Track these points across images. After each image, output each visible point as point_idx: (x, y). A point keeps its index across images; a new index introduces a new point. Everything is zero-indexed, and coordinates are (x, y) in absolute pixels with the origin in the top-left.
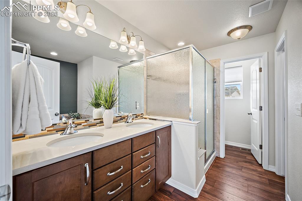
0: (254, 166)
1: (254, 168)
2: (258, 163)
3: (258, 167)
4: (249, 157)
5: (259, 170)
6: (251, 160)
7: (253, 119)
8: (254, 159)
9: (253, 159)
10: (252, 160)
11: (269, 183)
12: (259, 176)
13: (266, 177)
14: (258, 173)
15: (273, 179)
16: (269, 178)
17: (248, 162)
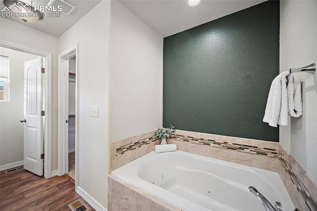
0: (35, 182)
1: (37, 185)
2: (39, 176)
3: (40, 181)
4: (25, 176)
5: (44, 182)
6: (28, 178)
7: (28, 126)
8: (32, 175)
9: (30, 175)
10: (30, 177)
11: (59, 188)
12: (47, 189)
13: (54, 185)
14: (44, 186)
15: (60, 183)
16: (56, 184)
17: (26, 183)
